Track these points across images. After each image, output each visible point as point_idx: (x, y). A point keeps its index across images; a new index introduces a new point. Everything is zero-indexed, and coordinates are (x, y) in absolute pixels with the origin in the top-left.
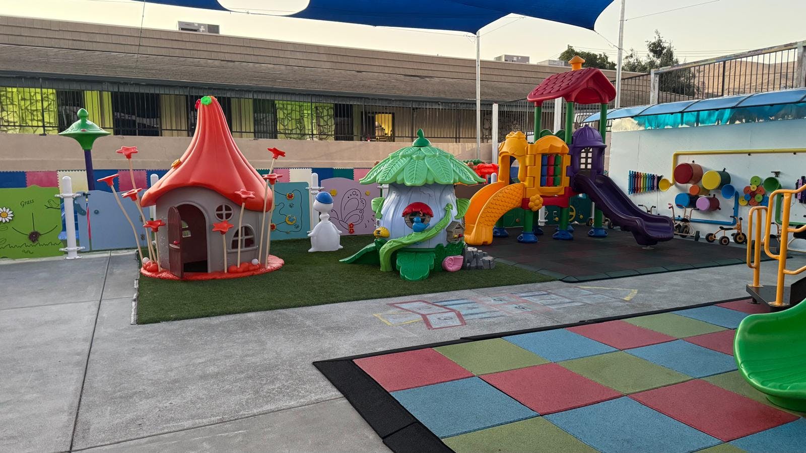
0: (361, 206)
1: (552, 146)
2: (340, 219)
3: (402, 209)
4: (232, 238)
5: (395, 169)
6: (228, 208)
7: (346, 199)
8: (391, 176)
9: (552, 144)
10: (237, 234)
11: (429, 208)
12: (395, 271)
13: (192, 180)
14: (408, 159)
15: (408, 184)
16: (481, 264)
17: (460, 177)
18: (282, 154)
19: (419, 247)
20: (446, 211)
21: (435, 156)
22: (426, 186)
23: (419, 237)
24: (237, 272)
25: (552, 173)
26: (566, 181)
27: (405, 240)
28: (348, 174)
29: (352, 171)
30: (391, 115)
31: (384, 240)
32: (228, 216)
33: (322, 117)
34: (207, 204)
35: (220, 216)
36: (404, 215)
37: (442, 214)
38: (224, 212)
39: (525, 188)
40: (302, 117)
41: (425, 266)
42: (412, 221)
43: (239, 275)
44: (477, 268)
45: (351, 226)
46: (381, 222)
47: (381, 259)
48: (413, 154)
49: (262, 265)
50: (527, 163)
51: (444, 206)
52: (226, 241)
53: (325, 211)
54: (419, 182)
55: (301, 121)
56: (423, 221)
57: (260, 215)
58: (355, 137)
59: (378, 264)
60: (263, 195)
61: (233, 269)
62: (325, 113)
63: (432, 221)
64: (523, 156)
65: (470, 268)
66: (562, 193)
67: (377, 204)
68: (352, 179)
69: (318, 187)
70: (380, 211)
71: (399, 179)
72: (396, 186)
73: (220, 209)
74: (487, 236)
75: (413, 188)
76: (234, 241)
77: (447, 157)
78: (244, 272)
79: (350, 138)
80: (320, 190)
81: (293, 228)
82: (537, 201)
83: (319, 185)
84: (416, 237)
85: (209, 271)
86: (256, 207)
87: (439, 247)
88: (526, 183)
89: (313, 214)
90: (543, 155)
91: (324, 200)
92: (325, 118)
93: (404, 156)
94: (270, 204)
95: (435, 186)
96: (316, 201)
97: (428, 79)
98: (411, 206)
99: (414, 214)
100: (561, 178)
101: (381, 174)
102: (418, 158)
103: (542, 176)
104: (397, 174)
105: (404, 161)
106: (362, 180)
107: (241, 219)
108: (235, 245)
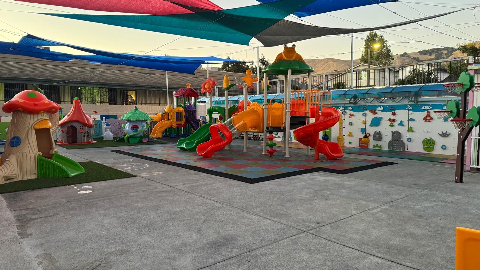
0: (120, 128)
1: (179, 110)
2: (113, 131)
3: (131, 126)
4: (84, 134)
5: (129, 116)
6: (83, 127)
7: (115, 125)
8: (127, 118)
9: (179, 109)
10: (85, 133)
11: (138, 126)
12: (129, 142)
13: (74, 119)
14: (132, 114)
15: (132, 120)
16: (153, 141)
17: (146, 118)
18: (97, 112)
19: (135, 136)
20: (143, 127)
21: (139, 113)
22: (137, 120)
23: (135, 133)
24: (85, 143)
25: (179, 117)
26: (184, 120)
27: (131, 134)
28: (115, 117)
29: (117, 116)
30: (135, 92)
31: (125, 134)
32: (83, 128)
33: (102, 92)
34: (77, 126)
35: (81, 128)
36: (131, 128)
37: (141, 128)
38: (82, 127)
39: (171, 122)
40: (93, 92)
41: (137, 140)
42: (133, 129)
43: (86, 143)
44: (152, 142)
45: (116, 134)
46: (125, 130)
47: (125, 139)
48: (133, 112)
49: (91, 141)
50: (172, 115)
51: (142, 125)
52: (82, 134)
53: (108, 128)
54: (135, 120)
55: (93, 94)
56: (136, 129)
57: (91, 128)
58: (118, 103)
59: (124, 141)
60: (92, 123)
61: (84, 142)
62: (104, 90)
63: (139, 130)
64: (171, 112)
65: (150, 142)
66: (183, 123)
67: (124, 125)
68: (117, 119)
69: (105, 122)
70: (125, 127)
71: (129, 119)
72: (129, 121)
73: (80, 127)
74: (160, 135)
75: (133, 121)
76: (84, 135)
77: (143, 113)
78: (87, 143)
79: (116, 103)
80: (106, 123)
81: (97, 134)
82: (175, 126)
83: (106, 121)
84: (134, 133)
85: (78, 142)
86: (90, 126)
87: (141, 136)
88: (172, 121)
89: (104, 130)
90: (176, 112)
91: (108, 125)
92: (104, 93)
93: (131, 113)
94: (93, 125)
95: (139, 121)
96: (105, 126)
97: (153, 75)
98: (133, 126)
99: (134, 128)
100: (183, 119)
101: (124, 117)
102: (135, 113)
103: (176, 118)
104: (129, 117)
105: (131, 114)
106: (119, 119)
107: (86, 129)
108: (84, 136)
